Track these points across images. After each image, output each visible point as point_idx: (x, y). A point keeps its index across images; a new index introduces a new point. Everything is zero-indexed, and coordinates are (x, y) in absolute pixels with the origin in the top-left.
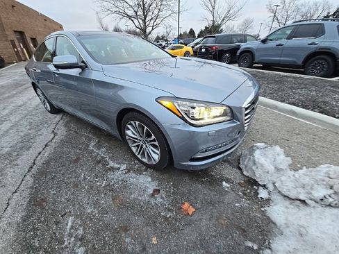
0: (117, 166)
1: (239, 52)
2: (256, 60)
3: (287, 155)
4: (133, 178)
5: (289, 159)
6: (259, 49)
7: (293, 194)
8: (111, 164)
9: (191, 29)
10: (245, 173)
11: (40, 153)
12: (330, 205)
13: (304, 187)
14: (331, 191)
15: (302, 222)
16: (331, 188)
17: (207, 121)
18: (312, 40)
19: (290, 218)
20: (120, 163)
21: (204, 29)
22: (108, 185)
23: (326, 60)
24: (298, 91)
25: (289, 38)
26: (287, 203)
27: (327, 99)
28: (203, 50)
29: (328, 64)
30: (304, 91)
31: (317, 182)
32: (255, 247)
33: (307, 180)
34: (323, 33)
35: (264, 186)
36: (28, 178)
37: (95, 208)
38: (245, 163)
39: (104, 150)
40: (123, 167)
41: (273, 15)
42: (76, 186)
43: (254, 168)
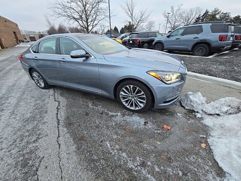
0: (115, 114)
1: (154, 43)
2: (165, 48)
3: (204, 96)
4: (129, 119)
5: (205, 98)
6: (166, 41)
7: (213, 112)
8: (111, 113)
9: (115, 27)
10: (186, 108)
11: (57, 114)
12: (230, 114)
13: (217, 108)
14: (230, 108)
15: (221, 122)
16: (229, 106)
17: (173, 81)
18: (196, 35)
19: (215, 122)
20: (116, 112)
21: (124, 27)
22: (117, 124)
23: (204, 47)
24: (194, 65)
25: (183, 34)
26: (211, 117)
27: (210, 68)
28: (131, 42)
29: (206, 49)
30: (197, 65)
31: (222, 105)
32: (205, 136)
33: (217, 105)
34: (202, 31)
35: (197, 112)
36: (61, 128)
37: (117, 135)
38: (185, 103)
39: (100, 106)
40: (119, 114)
41: (167, 19)
42: (97, 127)
43: (192, 104)
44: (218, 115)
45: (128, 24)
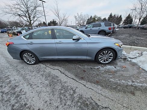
8: (96, 68)
12: (140, 56)
19: (137, 60)
26: (134, 59)
31: (135, 54)
34: (101, 26)
40: (100, 67)
44: (136, 58)
45: (52, 21)
